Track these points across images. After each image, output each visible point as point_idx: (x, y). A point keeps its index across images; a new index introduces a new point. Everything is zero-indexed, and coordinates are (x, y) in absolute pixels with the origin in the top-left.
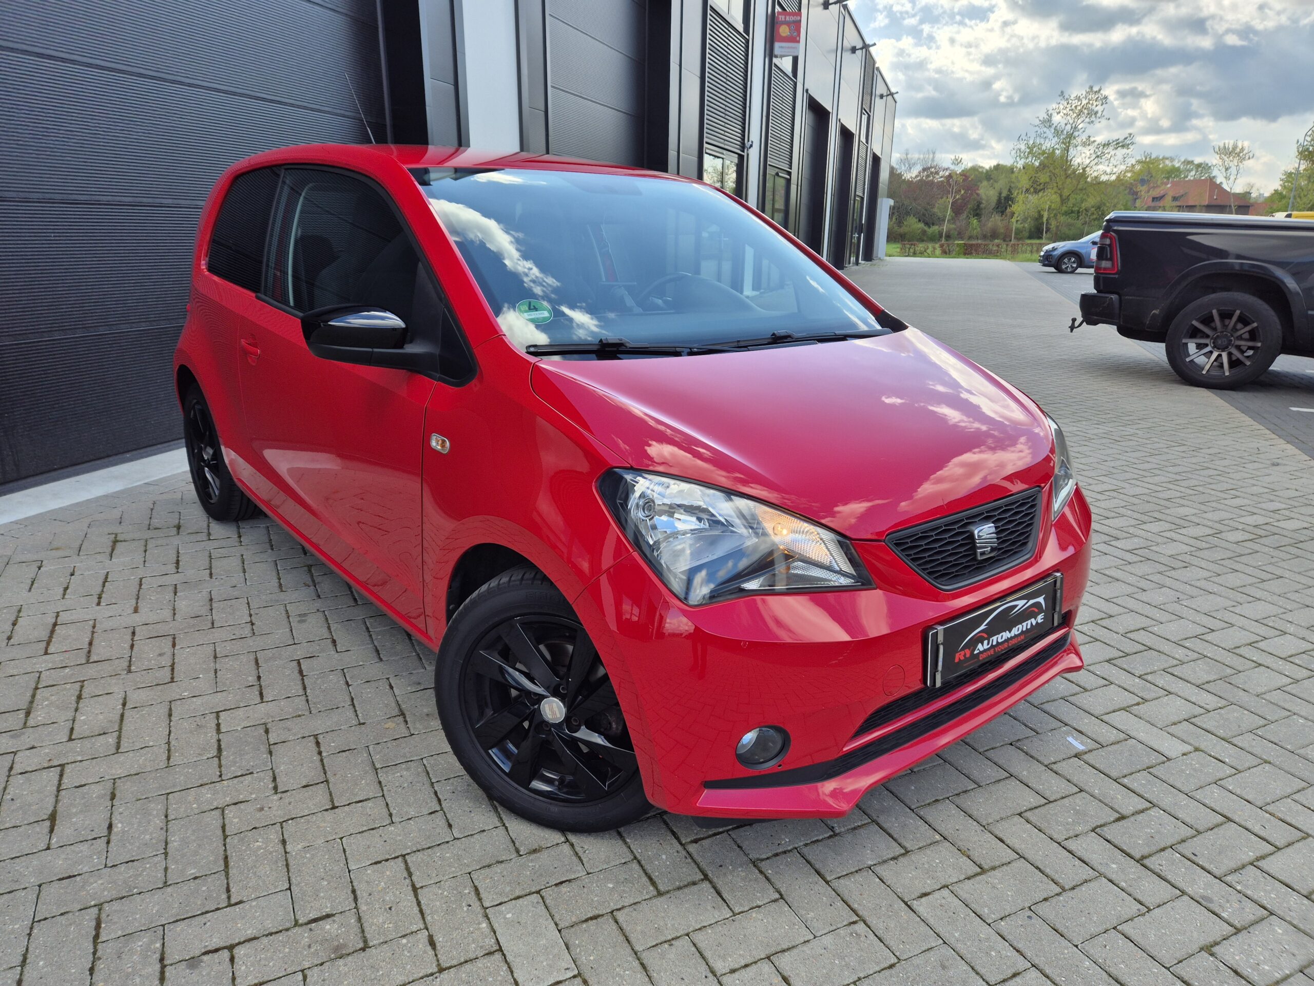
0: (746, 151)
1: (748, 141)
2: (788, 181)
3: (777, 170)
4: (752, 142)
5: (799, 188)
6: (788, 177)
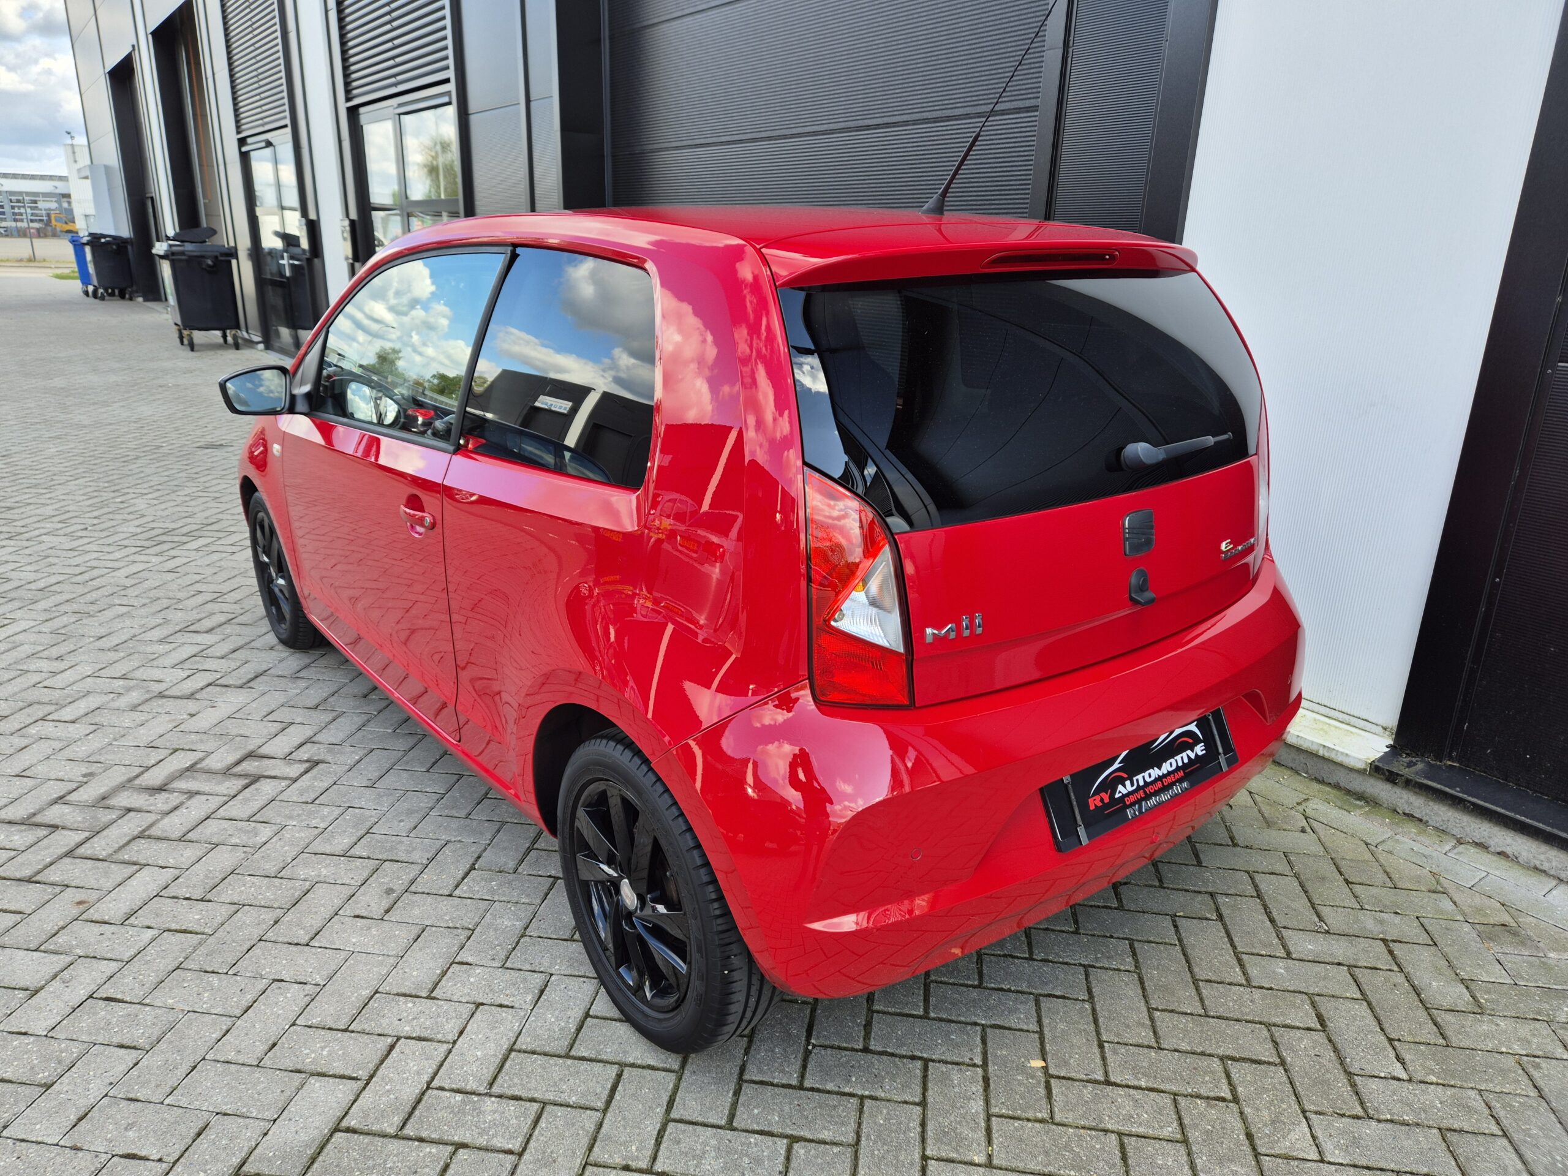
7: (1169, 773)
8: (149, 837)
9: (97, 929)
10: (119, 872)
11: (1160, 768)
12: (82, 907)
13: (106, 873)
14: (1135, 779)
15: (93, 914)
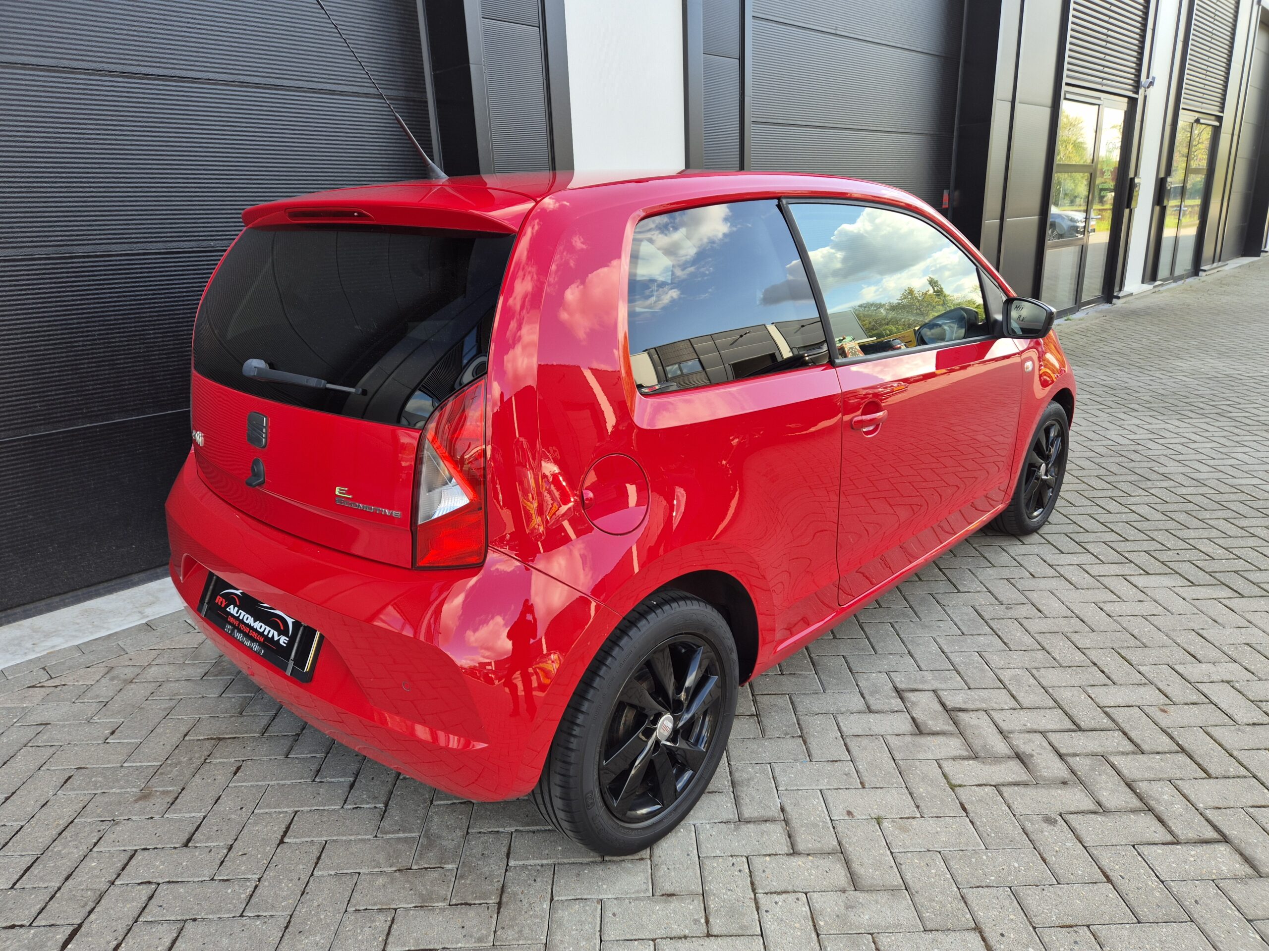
0: (1141, 91)
1: (1148, 77)
2: (1217, 131)
3: (1197, 115)
4: (1154, 78)
5: (1235, 137)
6: (1217, 124)
7: (256, 630)
8: (1074, 723)
9: (1168, 691)
10: (1120, 715)
11: (255, 621)
12: (1165, 708)
13: (1129, 719)
14: (240, 611)
15: (1163, 700)
